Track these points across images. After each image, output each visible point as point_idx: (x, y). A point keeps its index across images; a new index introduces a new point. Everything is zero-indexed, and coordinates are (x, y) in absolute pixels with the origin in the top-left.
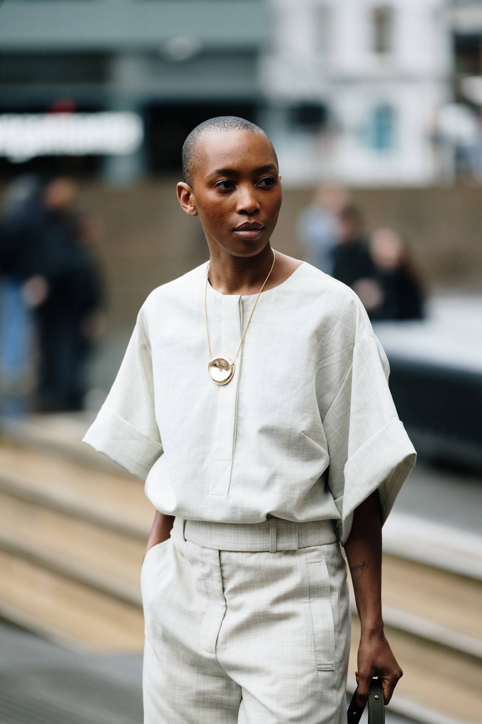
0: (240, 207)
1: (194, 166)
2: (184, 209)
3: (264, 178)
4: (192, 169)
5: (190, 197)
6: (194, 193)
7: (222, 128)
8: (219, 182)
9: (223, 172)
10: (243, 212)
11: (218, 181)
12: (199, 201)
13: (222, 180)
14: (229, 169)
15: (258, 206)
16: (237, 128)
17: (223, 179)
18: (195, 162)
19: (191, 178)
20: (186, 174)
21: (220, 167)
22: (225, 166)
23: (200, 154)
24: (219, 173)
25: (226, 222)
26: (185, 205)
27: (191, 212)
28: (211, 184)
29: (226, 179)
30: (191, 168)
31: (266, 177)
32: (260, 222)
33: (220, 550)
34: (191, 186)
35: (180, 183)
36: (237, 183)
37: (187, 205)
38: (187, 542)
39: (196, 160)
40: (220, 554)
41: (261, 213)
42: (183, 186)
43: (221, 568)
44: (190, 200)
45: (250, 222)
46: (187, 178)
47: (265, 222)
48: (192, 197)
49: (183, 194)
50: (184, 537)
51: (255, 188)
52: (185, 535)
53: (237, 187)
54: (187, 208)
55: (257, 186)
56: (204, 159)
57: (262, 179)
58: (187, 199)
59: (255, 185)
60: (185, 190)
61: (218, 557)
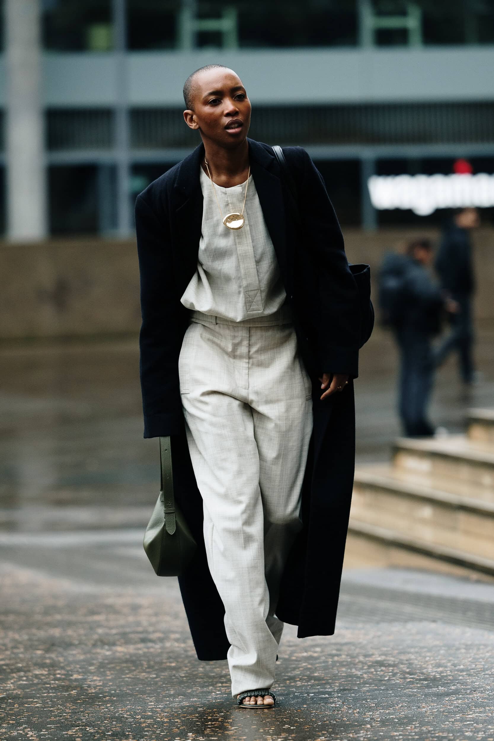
0: (226, 112)
2: (191, 127)
3: (238, 94)
4: (192, 98)
5: (193, 117)
6: (195, 114)
7: (206, 69)
8: (211, 100)
9: (213, 93)
10: (228, 115)
12: (200, 117)
14: (216, 90)
15: (237, 109)
16: (215, 67)
17: (212, 98)
18: (193, 93)
20: (189, 104)
21: (210, 90)
22: (214, 89)
23: (195, 87)
24: (210, 95)
25: (219, 124)
26: (191, 124)
27: (195, 127)
28: (206, 103)
29: (216, 98)
31: (239, 94)
32: (240, 119)
33: (249, 327)
34: (193, 110)
35: (186, 111)
36: (222, 99)
37: (192, 124)
38: (218, 325)
39: (193, 92)
40: (249, 330)
41: (240, 114)
42: (188, 112)
43: (249, 338)
44: (193, 119)
45: (234, 119)
46: (189, 106)
47: (243, 120)
48: (194, 117)
49: (189, 117)
50: (216, 322)
51: (234, 100)
52: (217, 321)
53: (222, 101)
54: (192, 126)
55: (235, 99)
56: (199, 89)
57: (236, 95)
58: (191, 120)
59: (233, 99)
60: (190, 115)
61: (248, 331)
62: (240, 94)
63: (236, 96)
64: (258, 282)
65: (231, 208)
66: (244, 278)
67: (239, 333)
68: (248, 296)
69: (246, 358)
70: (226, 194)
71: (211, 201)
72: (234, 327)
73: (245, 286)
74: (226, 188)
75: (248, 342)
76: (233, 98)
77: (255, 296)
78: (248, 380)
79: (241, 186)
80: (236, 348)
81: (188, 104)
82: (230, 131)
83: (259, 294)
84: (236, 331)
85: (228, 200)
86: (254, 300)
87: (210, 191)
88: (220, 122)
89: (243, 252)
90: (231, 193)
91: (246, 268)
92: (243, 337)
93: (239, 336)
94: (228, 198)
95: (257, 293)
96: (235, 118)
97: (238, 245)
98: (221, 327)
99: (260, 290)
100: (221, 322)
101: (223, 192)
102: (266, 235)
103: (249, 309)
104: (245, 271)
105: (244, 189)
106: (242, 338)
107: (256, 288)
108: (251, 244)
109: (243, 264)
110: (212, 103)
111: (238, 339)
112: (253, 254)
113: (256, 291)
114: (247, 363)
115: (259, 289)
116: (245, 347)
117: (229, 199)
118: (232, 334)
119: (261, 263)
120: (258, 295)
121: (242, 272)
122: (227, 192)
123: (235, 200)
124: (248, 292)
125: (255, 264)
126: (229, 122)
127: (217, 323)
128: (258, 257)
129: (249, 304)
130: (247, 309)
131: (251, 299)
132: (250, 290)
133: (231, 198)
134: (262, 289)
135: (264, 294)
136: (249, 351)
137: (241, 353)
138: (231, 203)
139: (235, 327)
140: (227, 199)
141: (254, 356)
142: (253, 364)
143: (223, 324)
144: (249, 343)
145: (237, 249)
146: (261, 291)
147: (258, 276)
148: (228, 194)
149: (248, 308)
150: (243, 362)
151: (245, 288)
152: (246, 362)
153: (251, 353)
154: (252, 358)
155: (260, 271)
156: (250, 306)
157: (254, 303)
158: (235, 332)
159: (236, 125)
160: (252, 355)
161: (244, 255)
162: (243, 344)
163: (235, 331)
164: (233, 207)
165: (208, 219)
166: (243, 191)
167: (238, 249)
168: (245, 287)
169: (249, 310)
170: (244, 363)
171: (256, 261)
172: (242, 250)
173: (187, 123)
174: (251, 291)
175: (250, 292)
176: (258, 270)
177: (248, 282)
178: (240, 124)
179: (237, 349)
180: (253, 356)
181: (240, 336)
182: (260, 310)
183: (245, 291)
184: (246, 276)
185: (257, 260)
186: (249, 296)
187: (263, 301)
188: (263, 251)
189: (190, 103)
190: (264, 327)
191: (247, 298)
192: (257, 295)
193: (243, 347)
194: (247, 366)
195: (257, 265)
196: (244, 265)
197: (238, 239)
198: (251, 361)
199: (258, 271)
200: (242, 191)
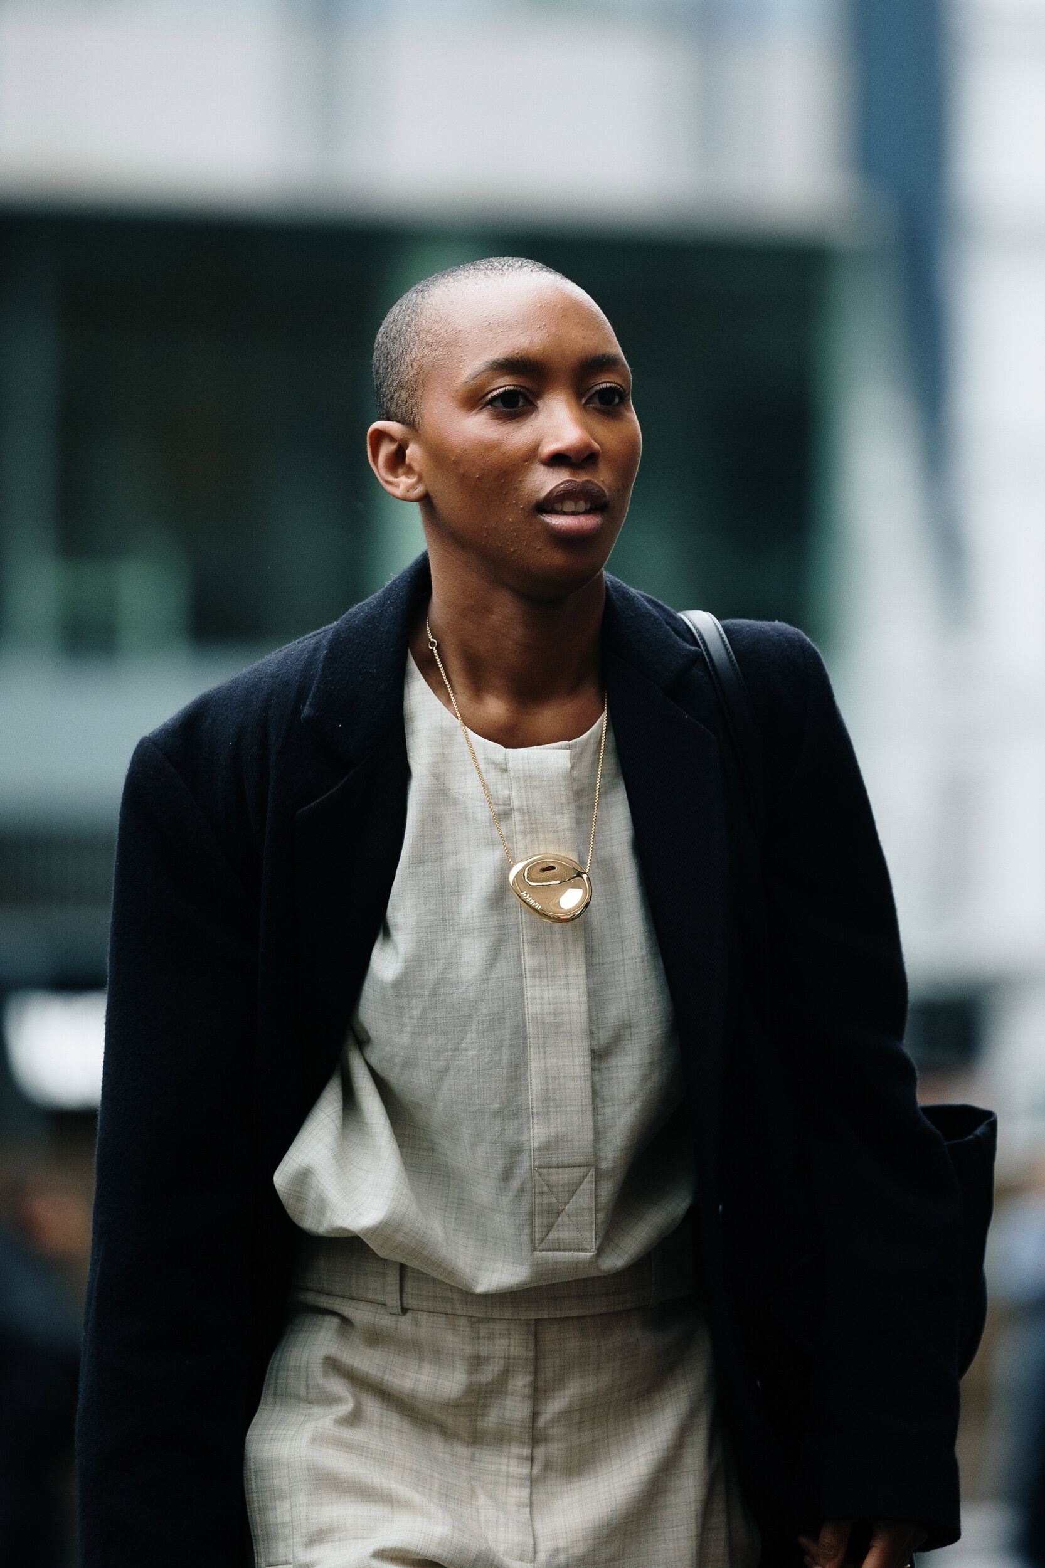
0: (550, 447)
1: (421, 367)
2: (389, 488)
3: (601, 386)
4: (414, 375)
5: (408, 452)
6: (420, 441)
7: (488, 272)
8: (495, 393)
9: (508, 366)
10: (558, 460)
11: (496, 389)
12: (439, 455)
13: (504, 389)
14: (521, 357)
15: (596, 446)
17: (504, 383)
18: (422, 357)
19: (411, 402)
20: (396, 396)
21: (498, 353)
22: (511, 349)
23: (436, 335)
24: (495, 369)
25: (517, 489)
26: (391, 479)
27: (410, 490)
28: (475, 400)
29: (514, 385)
30: (411, 374)
31: (604, 385)
32: (600, 485)
33: (537, 1320)
34: (410, 425)
35: (378, 425)
36: (539, 395)
37: (397, 476)
38: (409, 1315)
39: (426, 351)
40: (536, 1331)
41: (601, 465)
42: (387, 430)
43: (536, 1363)
44: (407, 460)
45: (577, 480)
46: (398, 407)
47: (610, 489)
48: (413, 451)
49: (386, 449)
50: (402, 1303)
51: (584, 408)
52: (405, 1299)
53: (540, 403)
54: (397, 485)
55: (587, 403)
56: (452, 342)
57: (598, 388)
58: (398, 461)
59: (583, 401)
60: (392, 439)
61: (532, 1337)
62: (609, 385)
63: (597, 392)
64: (590, 1136)
65: (518, 828)
66: (538, 1114)
67: (494, 1345)
68: (546, 1189)
69: (521, 1442)
70: (506, 770)
71: (441, 792)
72: (474, 1321)
73: (536, 1145)
74: (507, 747)
75: (529, 1379)
76: (581, 400)
77: (573, 1189)
78: (532, 1525)
79: (569, 748)
80: (482, 1402)
81: (392, 398)
82: (558, 521)
83: (587, 1185)
84: (484, 1338)
85: (509, 797)
86: (566, 1204)
87: (439, 750)
88: (521, 482)
89: (547, 1008)
90: (524, 770)
91: (550, 1075)
92: (512, 1361)
93: (494, 1357)
94: (510, 788)
95: (584, 1178)
96: (582, 478)
97: (528, 980)
98: (424, 1324)
99: (592, 1172)
100: (425, 1305)
101: (494, 763)
102: (644, 951)
103: (542, 1240)
104: (547, 1083)
105: (576, 760)
106: (509, 1363)
107: (579, 1159)
108: (582, 981)
109: (542, 1055)
110: (499, 404)
111: (491, 1368)
112: (585, 1026)
113: (576, 1170)
114: (526, 1458)
115: (593, 1163)
116: (519, 1399)
117: (514, 793)
118: (468, 1349)
119: (613, 1062)
120: (584, 1186)
121: (534, 1088)
122: (510, 765)
123: (537, 799)
124: (545, 1171)
125: (588, 1060)
126: (555, 488)
127: (405, 1305)
128: (604, 1036)
129: (545, 1221)
130: (532, 1241)
131: (554, 1200)
132: (554, 1162)
133: (523, 791)
134: (604, 1165)
135: (607, 1189)
136: (535, 1415)
137: (500, 1421)
138: (521, 810)
139: (481, 1321)
140: (506, 792)
141: (554, 1431)
142: (547, 1466)
143: (431, 1309)
144: (535, 1381)
145: (522, 995)
146: (599, 1176)
147: (595, 1110)
148: (511, 774)
149: (537, 1236)
150: (509, 1457)
151: (536, 1153)
152: (520, 1458)
153: (542, 1421)
154: (546, 1440)
155: (606, 1092)
156: (549, 1228)
157: (566, 1219)
158: (481, 1341)
159: (582, 506)
160: (545, 1428)
161: (549, 1019)
162: (510, 1388)
163: (479, 1338)
164: (528, 826)
165: (422, 863)
166: (573, 767)
167: (529, 994)
168: (539, 1149)
169: (544, 1246)
170: (513, 1462)
171: (593, 1051)
172: (546, 1000)
173: (376, 473)
174: (558, 1167)
175: (554, 1170)
176: (598, 1088)
177: (553, 1131)
178: (597, 504)
179: (485, 1406)
180: (550, 1432)
181: (499, 1358)
182: (583, 1250)
183: (537, 1164)
184: (548, 1107)
185: (596, 1047)
186: (548, 1186)
187: (601, 1216)
188: (626, 1015)
189: (404, 395)
190: (593, 1316)
191: (542, 1193)
192: (581, 1187)
193: (509, 1397)
194: (526, 1471)
195: (593, 1069)
196: (542, 1061)
197: (532, 954)
198: (541, 1451)
199: (595, 1093)
200: (569, 765)
